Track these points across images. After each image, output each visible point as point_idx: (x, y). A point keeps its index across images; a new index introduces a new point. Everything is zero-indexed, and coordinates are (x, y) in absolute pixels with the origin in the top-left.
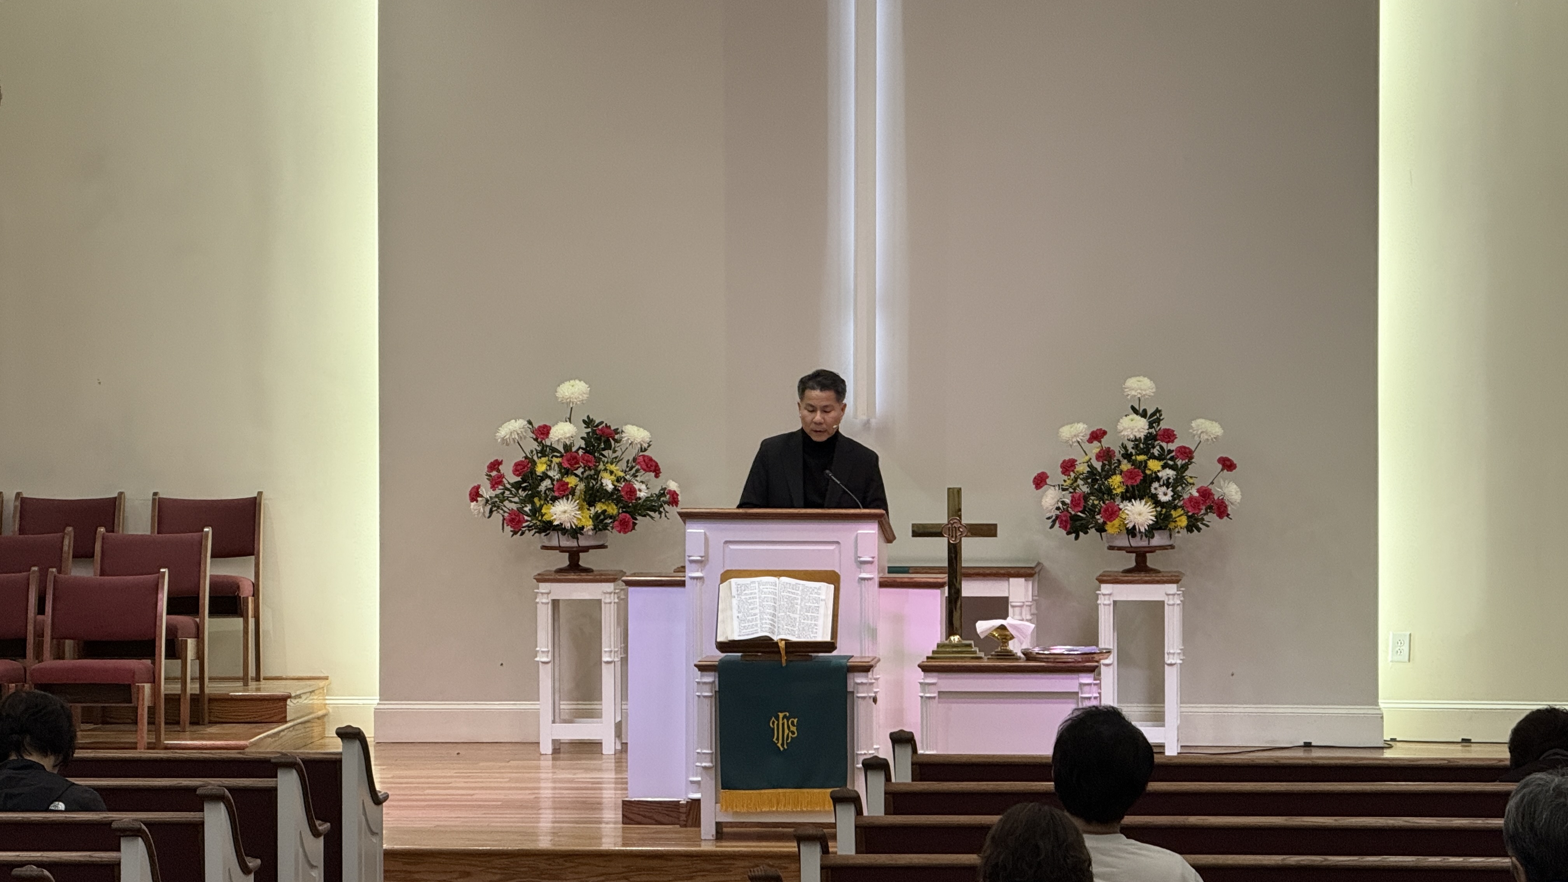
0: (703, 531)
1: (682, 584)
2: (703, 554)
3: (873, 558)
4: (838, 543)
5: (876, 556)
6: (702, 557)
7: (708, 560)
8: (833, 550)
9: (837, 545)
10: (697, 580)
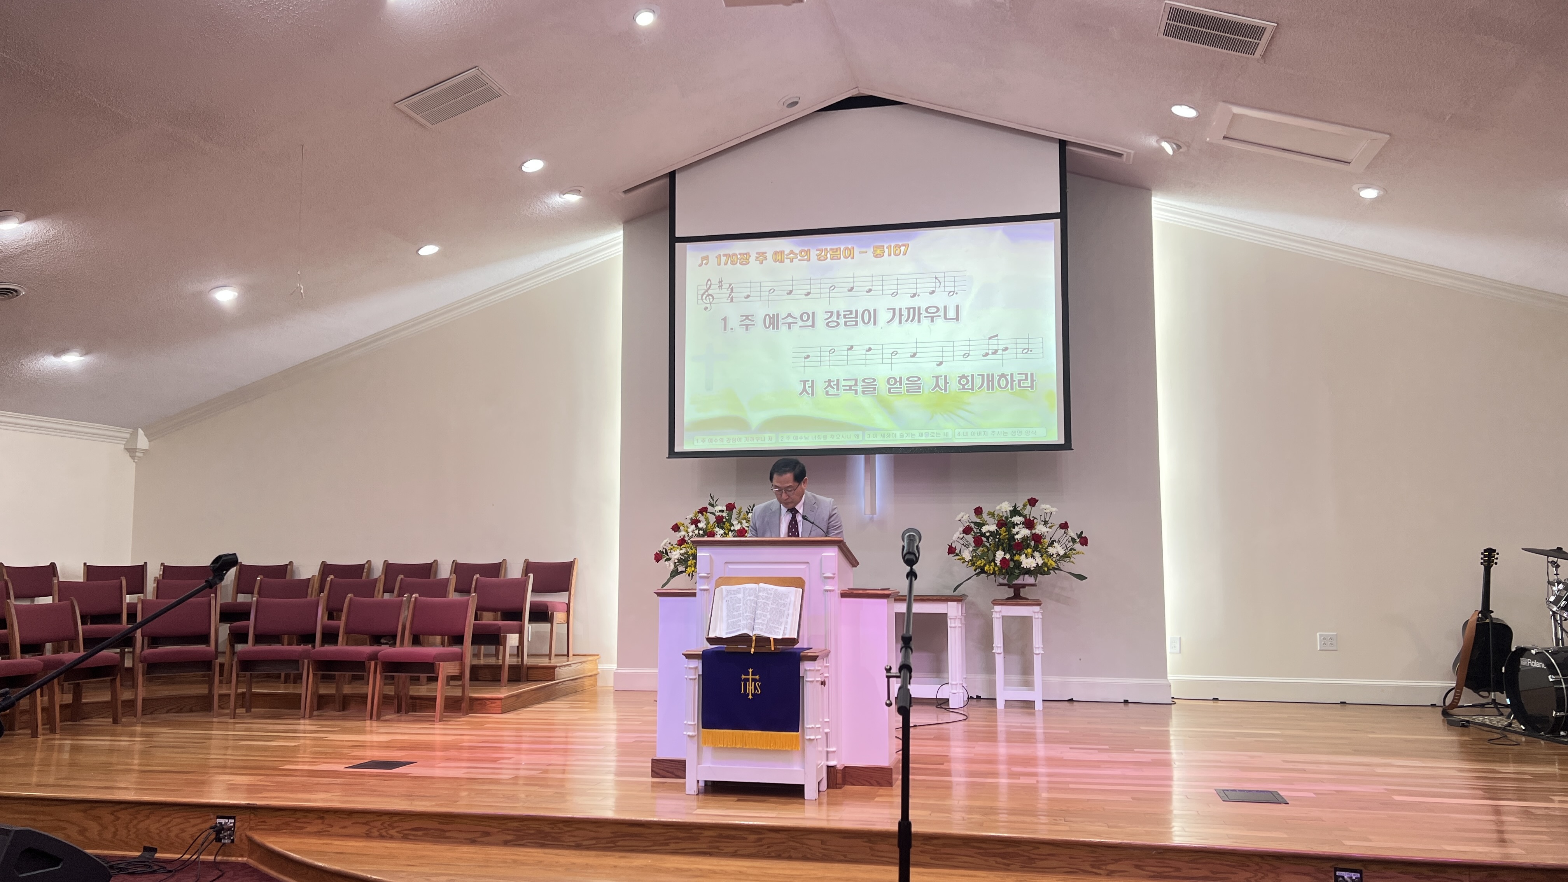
0: (708, 554)
1: (694, 595)
2: (709, 572)
3: (834, 574)
4: (808, 563)
5: (837, 573)
7: (712, 576)
8: (805, 569)
9: (807, 565)
10: (704, 591)
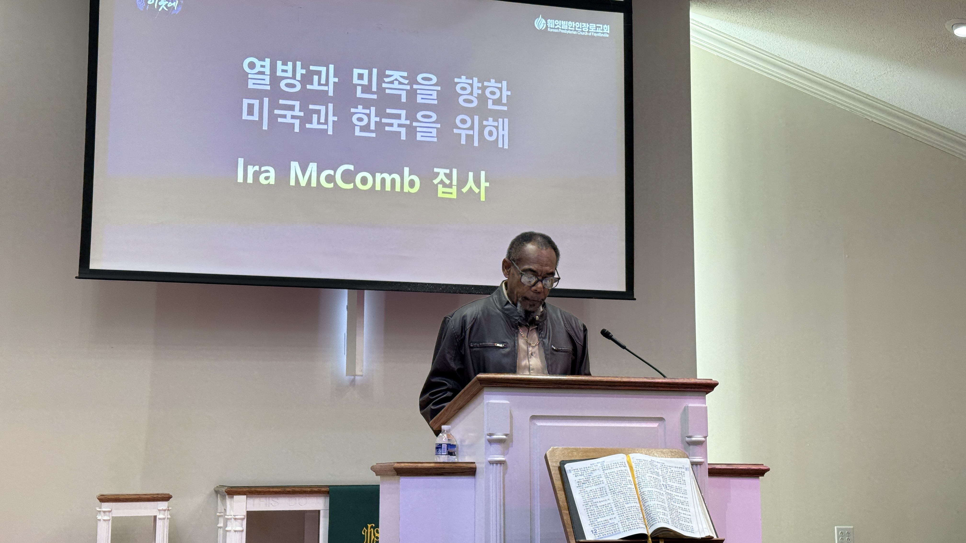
0: (508, 402)
2: (508, 433)
4: (661, 419)
6: (506, 435)
7: (512, 441)
9: (661, 422)
10: (499, 465)
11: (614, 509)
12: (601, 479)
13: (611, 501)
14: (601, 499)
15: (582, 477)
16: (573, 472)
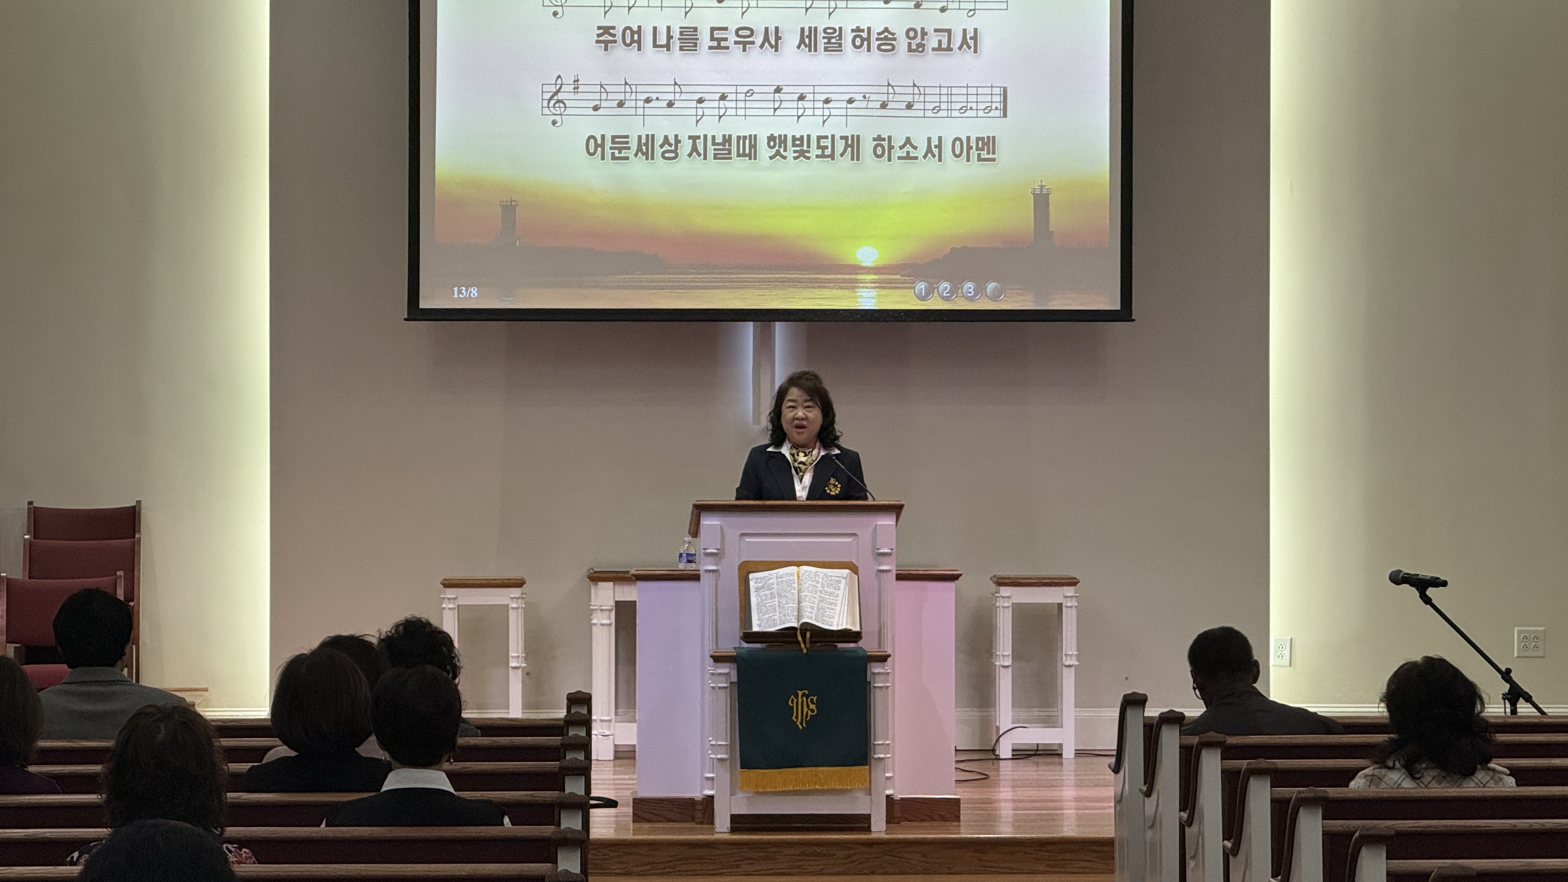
0: (718, 523)
1: (696, 577)
2: (719, 548)
3: (892, 549)
5: (895, 549)
6: (717, 550)
7: (724, 554)
8: (850, 542)
9: (855, 537)
10: (711, 573)
11: (777, 608)
12: (773, 586)
13: (777, 603)
14: (770, 601)
15: (760, 584)
16: (754, 580)
